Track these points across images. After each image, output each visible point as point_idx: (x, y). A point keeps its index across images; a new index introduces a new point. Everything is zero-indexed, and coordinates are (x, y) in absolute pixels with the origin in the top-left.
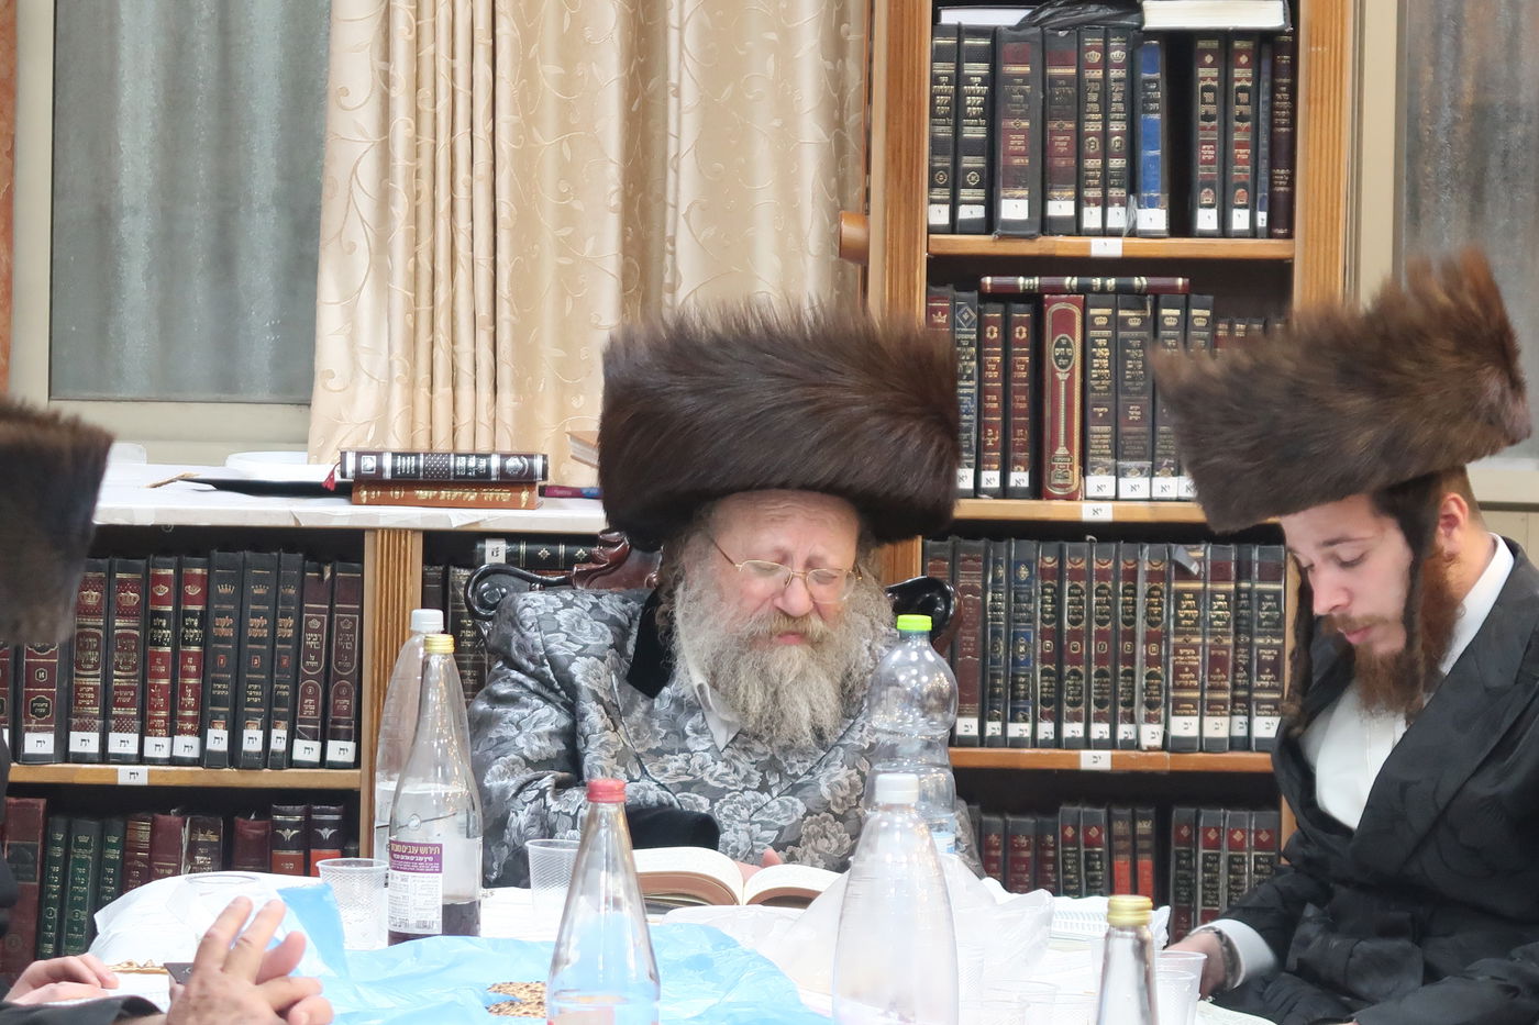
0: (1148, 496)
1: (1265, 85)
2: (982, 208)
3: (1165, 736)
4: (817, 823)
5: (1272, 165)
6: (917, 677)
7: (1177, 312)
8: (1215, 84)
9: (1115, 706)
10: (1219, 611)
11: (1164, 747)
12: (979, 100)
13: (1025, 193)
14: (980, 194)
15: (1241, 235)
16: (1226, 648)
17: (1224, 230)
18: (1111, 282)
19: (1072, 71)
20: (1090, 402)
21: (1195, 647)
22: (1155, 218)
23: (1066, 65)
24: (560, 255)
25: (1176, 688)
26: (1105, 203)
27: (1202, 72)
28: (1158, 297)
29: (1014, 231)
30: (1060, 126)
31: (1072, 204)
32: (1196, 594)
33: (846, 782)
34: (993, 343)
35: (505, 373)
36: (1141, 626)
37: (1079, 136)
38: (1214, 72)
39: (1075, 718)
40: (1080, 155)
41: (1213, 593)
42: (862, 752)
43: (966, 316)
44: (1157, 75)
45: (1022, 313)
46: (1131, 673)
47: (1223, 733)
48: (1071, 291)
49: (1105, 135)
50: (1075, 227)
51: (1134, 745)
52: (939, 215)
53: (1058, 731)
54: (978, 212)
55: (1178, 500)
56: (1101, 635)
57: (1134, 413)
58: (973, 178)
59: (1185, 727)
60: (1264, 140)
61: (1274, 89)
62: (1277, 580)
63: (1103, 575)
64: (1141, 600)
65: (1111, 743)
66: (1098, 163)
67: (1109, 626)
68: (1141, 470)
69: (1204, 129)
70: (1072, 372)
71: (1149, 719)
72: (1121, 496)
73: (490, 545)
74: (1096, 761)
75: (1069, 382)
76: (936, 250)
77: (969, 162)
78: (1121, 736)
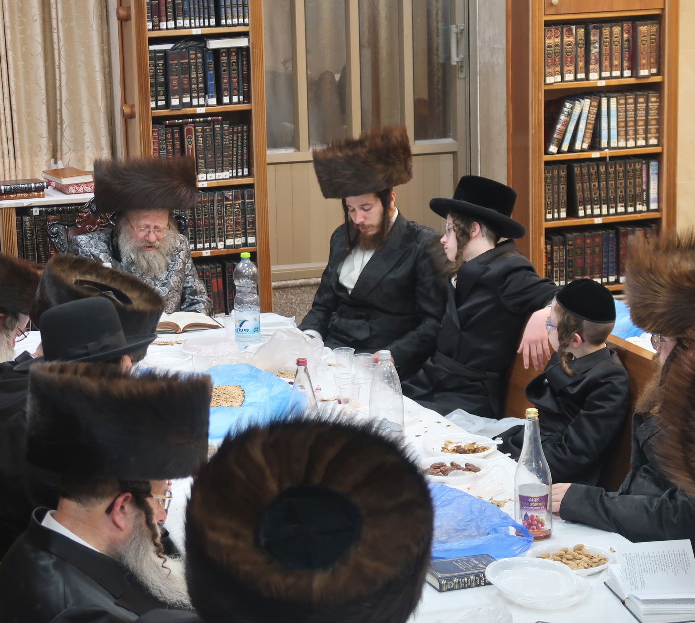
0: (215, 178)
1: (240, 61)
2: (164, 101)
3: (225, 245)
4: (172, 293)
5: (243, 83)
6: (248, 270)
7: (220, 126)
8: (226, 61)
9: (211, 238)
10: (237, 209)
11: (225, 248)
12: (162, 71)
13: (178, 97)
14: (163, 98)
15: (236, 103)
16: (239, 219)
17: (231, 102)
18: (201, 119)
19: (187, 61)
20: (198, 154)
21: (231, 219)
22: (213, 101)
23: (185, 59)
24: (28, 117)
25: (227, 231)
26: (198, 97)
27: (222, 58)
28: (214, 122)
29: (175, 108)
30: (185, 76)
31: (189, 98)
32: (231, 205)
33: (177, 281)
34: (169, 139)
35: (18, 154)
36: (216, 215)
37: (190, 78)
38: (226, 58)
39: (200, 242)
40: (190, 84)
41: (235, 204)
42: (179, 271)
43: (162, 132)
44: (212, 61)
45: (176, 130)
46: (214, 228)
47: (240, 243)
48: (190, 123)
49: (197, 78)
50: (190, 105)
51: (216, 248)
52: (153, 104)
53: (195, 246)
54: (163, 103)
55: (223, 179)
56: (205, 219)
57: (210, 156)
58: (162, 93)
59: (230, 242)
60: (241, 76)
61: (242, 61)
62: (252, 199)
63: (205, 202)
64: (216, 208)
65: (210, 248)
66: (195, 86)
67: (207, 216)
68: (213, 171)
69: (224, 74)
70: (192, 146)
71: (220, 241)
72: (208, 179)
73: (34, 210)
74: (207, 253)
75: (192, 149)
76: (154, 115)
77: (159, 89)
78: (212, 246)
